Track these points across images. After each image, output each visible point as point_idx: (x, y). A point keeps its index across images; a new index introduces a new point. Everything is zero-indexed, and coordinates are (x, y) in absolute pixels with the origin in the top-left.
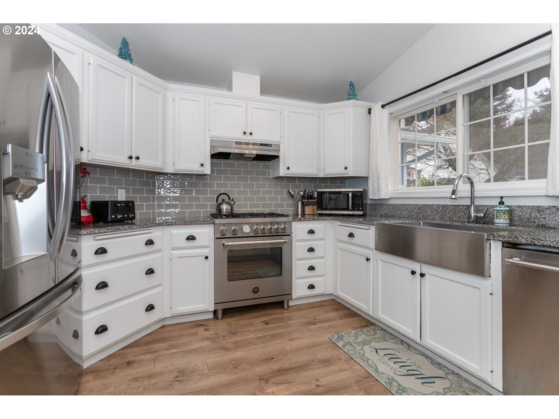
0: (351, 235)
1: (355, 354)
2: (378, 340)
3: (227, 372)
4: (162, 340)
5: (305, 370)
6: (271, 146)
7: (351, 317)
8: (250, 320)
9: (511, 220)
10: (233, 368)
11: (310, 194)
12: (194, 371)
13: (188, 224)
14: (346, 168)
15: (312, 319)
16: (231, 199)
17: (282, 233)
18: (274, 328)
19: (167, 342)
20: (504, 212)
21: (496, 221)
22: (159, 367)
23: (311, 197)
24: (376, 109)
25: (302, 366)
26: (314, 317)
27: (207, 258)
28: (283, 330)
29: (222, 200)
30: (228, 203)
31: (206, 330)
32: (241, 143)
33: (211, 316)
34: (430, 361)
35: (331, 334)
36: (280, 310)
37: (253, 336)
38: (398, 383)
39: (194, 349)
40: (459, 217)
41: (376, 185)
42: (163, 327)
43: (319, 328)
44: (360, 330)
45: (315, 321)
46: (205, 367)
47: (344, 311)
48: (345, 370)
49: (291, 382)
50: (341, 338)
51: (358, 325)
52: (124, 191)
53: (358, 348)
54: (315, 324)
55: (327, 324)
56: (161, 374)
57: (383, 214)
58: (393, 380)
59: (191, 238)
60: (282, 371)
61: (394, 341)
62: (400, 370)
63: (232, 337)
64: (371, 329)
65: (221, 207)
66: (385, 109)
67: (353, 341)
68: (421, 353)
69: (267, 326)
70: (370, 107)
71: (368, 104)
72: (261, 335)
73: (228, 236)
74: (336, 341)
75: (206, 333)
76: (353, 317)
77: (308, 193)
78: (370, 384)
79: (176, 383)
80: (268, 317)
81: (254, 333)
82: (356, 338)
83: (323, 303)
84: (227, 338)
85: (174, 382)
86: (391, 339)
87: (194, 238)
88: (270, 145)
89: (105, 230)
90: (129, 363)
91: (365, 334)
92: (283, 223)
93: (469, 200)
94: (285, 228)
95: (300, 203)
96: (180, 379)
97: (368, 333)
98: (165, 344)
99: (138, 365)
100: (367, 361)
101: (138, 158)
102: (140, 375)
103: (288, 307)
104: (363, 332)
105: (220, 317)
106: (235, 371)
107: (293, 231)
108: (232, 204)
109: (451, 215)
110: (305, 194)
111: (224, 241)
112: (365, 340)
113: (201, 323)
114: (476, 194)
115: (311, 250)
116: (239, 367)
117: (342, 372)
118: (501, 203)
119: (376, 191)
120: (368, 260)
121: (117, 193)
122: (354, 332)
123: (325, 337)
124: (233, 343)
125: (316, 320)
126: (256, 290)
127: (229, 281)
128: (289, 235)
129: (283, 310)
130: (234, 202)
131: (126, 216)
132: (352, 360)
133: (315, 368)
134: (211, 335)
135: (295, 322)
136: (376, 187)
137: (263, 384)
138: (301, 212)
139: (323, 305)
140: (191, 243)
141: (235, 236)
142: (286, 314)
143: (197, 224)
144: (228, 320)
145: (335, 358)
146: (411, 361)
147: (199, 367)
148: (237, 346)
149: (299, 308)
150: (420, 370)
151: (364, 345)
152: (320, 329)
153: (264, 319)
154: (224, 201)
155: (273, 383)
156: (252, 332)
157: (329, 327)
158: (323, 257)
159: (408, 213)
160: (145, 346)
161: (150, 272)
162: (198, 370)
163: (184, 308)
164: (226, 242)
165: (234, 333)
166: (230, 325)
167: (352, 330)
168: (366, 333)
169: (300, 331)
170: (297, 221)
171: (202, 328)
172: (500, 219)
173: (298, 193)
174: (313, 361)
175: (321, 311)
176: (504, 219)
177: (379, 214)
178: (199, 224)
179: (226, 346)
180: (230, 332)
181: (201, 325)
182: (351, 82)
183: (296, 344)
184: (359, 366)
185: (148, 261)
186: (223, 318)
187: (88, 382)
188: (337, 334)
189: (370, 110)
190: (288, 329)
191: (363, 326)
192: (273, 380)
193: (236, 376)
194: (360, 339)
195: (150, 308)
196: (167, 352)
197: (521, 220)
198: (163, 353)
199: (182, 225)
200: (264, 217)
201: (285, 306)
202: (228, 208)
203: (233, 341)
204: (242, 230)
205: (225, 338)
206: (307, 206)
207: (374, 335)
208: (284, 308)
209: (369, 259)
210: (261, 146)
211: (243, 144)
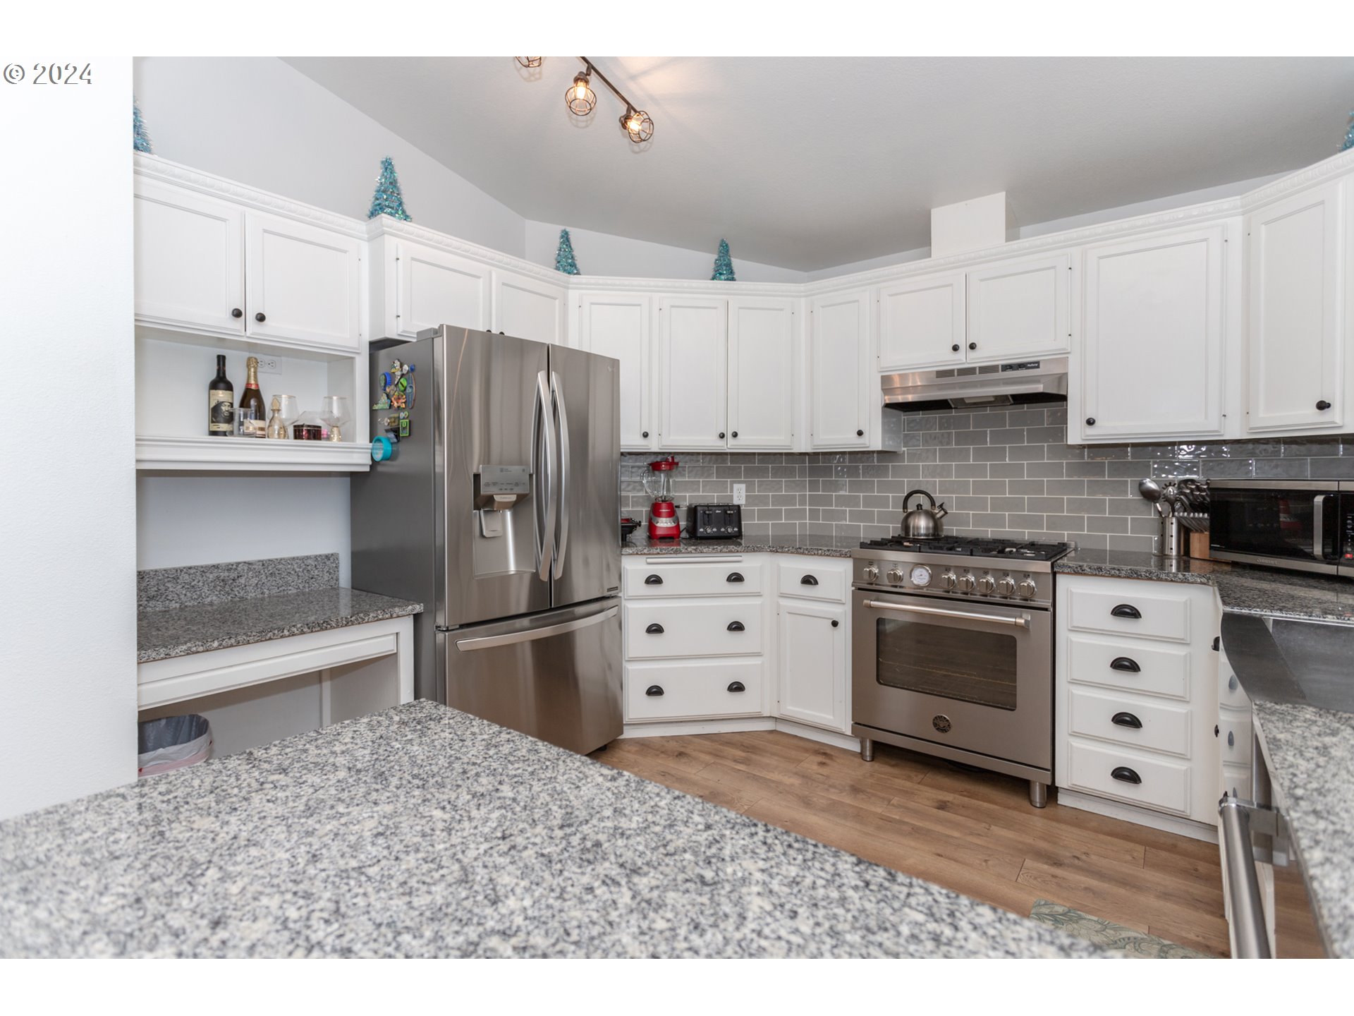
6: (1038, 367)
8: (917, 786)
13: (803, 553)
14: (1321, 406)
16: (937, 504)
18: (939, 821)
19: (749, 753)
27: (835, 624)
29: (918, 506)
30: (930, 515)
31: (822, 764)
32: (952, 371)
37: (880, 810)
42: (774, 733)
52: (743, 486)
54: (1057, 864)
59: (810, 581)
69: (933, 811)
73: (881, 587)
75: (816, 767)
80: (963, 798)
81: (891, 807)
84: (834, 790)
87: (815, 581)
88: (1036, 365)
89: (658, 551)
95: (1170, 521)
101: (734, 436)
105: (867, 754)
107: (1059, 602)
108: (938, 516)
113: (828, 751)
115: (1126, 665)
121: (732, 491)
127: (879, 684)
128: (1046, 609)
130: (942, 513)
131: (723, 530)
134: (817, 773)
140: (811, 590)
141: (897, 590)
143: (818, 555)
144: (877, 767)
153: (947, 796)
154: (920, 510)
156: (889, 804)
158: (1176, 699)
160: (721, 744)
161: (736, 627)
165: (855, 790)
166: (871, 775)
170: (1068, 573)
171: (817, 759)
178: (821, 555)
180: (852, 786)
181: (825, 754)
185: (736, 608)
186: (873, 759)
187: (629, 752)
195: (736, 687)
198: (726, 763)
199: (794, 553)
200: (972, 555)
201: (1037, 798)
202: (928, 526)
204: (911, 577)
206: (1194, 529)
210: (1005, 373)
211: (956, 374)
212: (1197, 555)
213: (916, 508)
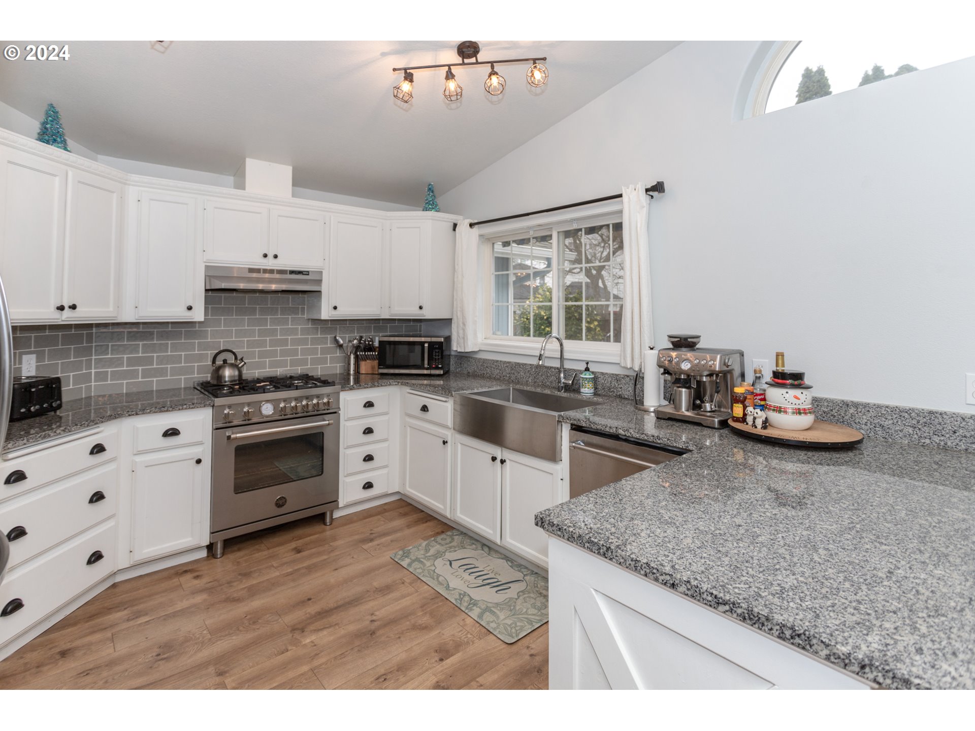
0: (425, 408)
1: (423, 572)
2: (453, 549)
3: (241, 631)
4: (116, 607)
5: (356, 606)
6: (308, 274)
7: (423, 523)
8: (271, 551)
9: (596, 388)
10: (250, 624)
11: (369, 344)
12: (187, 640)
13: (166, 411)
14: (421, 308)
15: (368, 534)
16: (239, 358)
17: (324, 410)
18: (310, 557)
19: (128, 609)
20: (589, 380)
21: (582, 390)
22: (123, 647)
23: (370, 348)
24: (463, 227)
25: (352, 601)
26: (371, 530)
27: (199, 461)
28: (325, 557)
29: (224, 361)
30: (233, 366)
31: (197, 577)
32: (259, 270)
33: (204, 554)
34: (510, 564)
35: (394, 551)
36: (318, 527)
37: (277, 574)
38: (470, 597)
39: (179, 611)
40: (551, 382)
41: (461, 332)
42: (114, 586)
43: (378, 545)
44: (433, 539)
45: (372, 536)
46: (205, 632)
47: (415, 516)
48: (409, 595)
49: (336, 624)
50: (406, 554)
51: (431, 533)
52: (33, 357)
53: (428, 564)
54: (371, 540)
55: (389, 538)
56: (131, 656)
57: (470, 371)
58: (465, 594)
59: (172, 433)
60: (324, 614)
61: (474, 546)
62: (475, 581)
63: (244, 581)
64: (447, 535)
65: (221, 372)
66: (474, 229)
67: (423, 556)
68: (503, 556)
69: (299, 555)
70: (455, 222)
71: (453, 218)
72: (291, 570)
73: (235, 423)
74: (399, 559)
75: (196, 582)
76: (426, 522)
77: (365, 341)
78: (437, 605)
79: (159, 662)
80: (300, 541)
81: (279, 568)
82: (427, 550)
83: (385, 507)
84: (235, 584)
85: (156, 661)
86: (470, 545)
87: (177, 432)
90: (63, 654)
91: (439, 544)
92: (326, 396)
93: (559, 361)
94: (328, 402)
95: (352, 356)
96: (165, 656)
97: (443, 542)
98: (126, 612)
99: (83, 652)
100: (438, 578)
101: (73, 307)
102: (91, 666)
103: (332, 519)
104: (437, 542)
105: (219, 553)
106: (254, 627)
107: (340, 407)
108: (240, 366)
109: (544, 379)
110: (360, 343)
111: (228, 433)
112: (438, 552)
113: (185, 569)
114: (566, 355)
115: (368, 431)
116: (260, 621)
117: (405, 598)
118: (587, 369)
119: (462, 341)
120: (445, 443)
121: (21, 362)
122: (424, 544)
123: (386, 557)
124: (246, 590)
125: (374, 535)
126: (280, 503)
127: (236, 493)
128: (335, 413)
129: (323, 526)
130: (243, 363)
131: (46, 405)
132: (419, 581)
133: (370, 600)
134: (207, 583)
135: (343, 542)
136: (461, 335)
137: (297, 635)
138: (354, 370)
139: (385, 509)
140: (172, 440)
141: (248, 423)
142: (329, 532)
143: (182, 409)
144: (232, 556)
145: (397, 582)
146: (488, 568)
147: (193, 634)
148: (253, 592)
149: (349, 520)
150: (498, 577)
151: (437, 558)
152: (379, 547)
153: (293, 545)
154: (227, 363)
155: (311, 631)
156: (276, 568)
157: (392, 541)
158: (386, 440)
159: (499, 373)
160: (87, 622)
161: (98, 497)
162: (193, 638)
163: (155, 548)
164: (233, 433)
165: (247, 575)
166: (238, 562)
167: (423, 541)
168: (440, 541)
169: (350, 555)
170: (347, 390)
171: (189, 576)
172: (585, 388)
173: (350, 341)
174: (368, 591)
175: (382, 519)
176: (589, 388)
177: (465, 372)
178: (186, 409)
179: (235, 595)
180: (240, 574)
181: (186, 572)
182: (430, 185)
183: (343, 573)
184: (426, 587)
185: (97, 478)
186: (223, 554)
188: (402, 549)
189: (455, 225)
190: (332, 555)
191: (437, 533)
192: (312, 627)
193: (256, 633)
194: (432, 551)
195: (96, 557)
196: (131, 623)
197: (603, 389)
198: (124, 627)
199: (157, 412)
201: (328, 520)
202: (233, 374)
203: (246, 586)
204: (260, 411)
205: (232, 584)
206: (363, 360)
207: (450, 542)
208: (325, 524)
209: (447, 442)
210: (291, 275)
211: (262, 272)
212: (364, 372)
213: (222, 363)
